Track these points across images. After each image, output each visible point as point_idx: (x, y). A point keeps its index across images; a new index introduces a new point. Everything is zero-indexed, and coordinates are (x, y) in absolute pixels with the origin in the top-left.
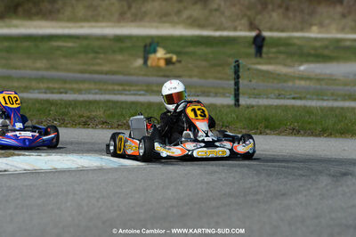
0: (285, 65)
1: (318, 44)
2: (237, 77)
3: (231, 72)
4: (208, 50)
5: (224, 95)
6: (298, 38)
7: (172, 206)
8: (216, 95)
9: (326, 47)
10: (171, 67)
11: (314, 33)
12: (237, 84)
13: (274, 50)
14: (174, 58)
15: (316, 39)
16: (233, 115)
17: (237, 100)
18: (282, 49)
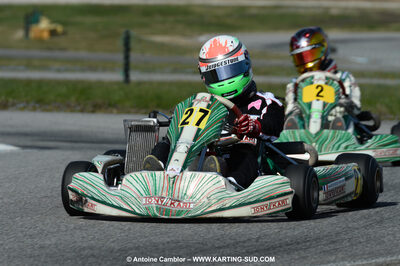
2: (127, 49)
3: (120, 43)
4: (98, 19)
5: (112, 70)
8: (104, 69)
10: (56, 39)
12: (127, 57)
14: (60, 29)
17: (127, 76)
18: (180, 18)
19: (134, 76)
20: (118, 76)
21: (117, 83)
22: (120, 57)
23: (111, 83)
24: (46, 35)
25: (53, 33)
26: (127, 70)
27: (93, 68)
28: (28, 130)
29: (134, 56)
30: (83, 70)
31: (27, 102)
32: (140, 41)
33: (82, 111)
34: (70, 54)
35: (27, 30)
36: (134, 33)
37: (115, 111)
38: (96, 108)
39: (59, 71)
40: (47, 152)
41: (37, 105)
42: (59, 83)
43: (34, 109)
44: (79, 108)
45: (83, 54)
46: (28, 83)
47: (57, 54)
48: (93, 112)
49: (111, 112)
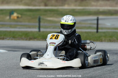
7: (15, 65)
12: (39, 24)
19: (42, 30)
20: (37, 30)
21: (37, 32)
22: (37, 24)
23: (35, 32)
24: (16, 18)
25: (18, 17)
26: (39, 28)
27: (30, 27)
28: (10, 46)
29: (42, 24)
30: (26, 28)
31: (10, 38)
34: (23, 23)
35: (10, 16)
36: (41, 17)
37: (36, 40)
38: (30, 39)
39: (19, 28)
40: (16, 52)
41: (13, 38)
42: (19, 32)
43: (12, 40)
44: (25, 39)
45: (27, 23)
46: (10, 32)
48: (29, 40)
49: (34, 40)
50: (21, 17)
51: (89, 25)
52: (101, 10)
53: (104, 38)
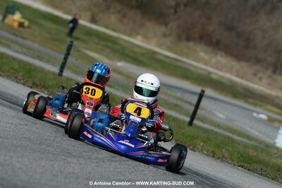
0: (107, 57)
1: (138, 50)
2: (68, 53)
3: (64, 48)
4: (54, 26)
5: (53, 64)
6: (125, 41)
8: (47, 62)
9: (143, 55)
10: (21, 29)
11: (138, 41)
12: (66, 59)
13: (103, 43)
14: (26, 23)
15: (138, 46)
16: (55, 82)
17: (61, 71)
18: (110, 44)
19: (66, 73)
20: (56, 70)
21: (54, 74)
22: (62, 57)
23: (49, 72)
24: (16, 25)
25: (21, 25)
26: (62, 68)
27: (40, 58)
29: (70, 59)
30: (33, 57)
32: (78, 51)
33: (24, 84)
36: (76, 43)
38: (34, 85)
39: (17, 52)
44: (22, 82)
45: (36, 46)
47: (19, 40)
50: (29, 27)
51: (175, 101)
52: (214, 77)
53: (202, 144)
